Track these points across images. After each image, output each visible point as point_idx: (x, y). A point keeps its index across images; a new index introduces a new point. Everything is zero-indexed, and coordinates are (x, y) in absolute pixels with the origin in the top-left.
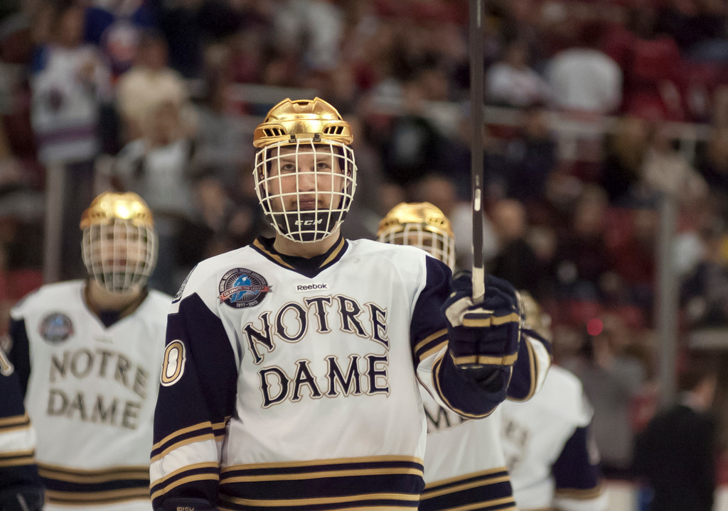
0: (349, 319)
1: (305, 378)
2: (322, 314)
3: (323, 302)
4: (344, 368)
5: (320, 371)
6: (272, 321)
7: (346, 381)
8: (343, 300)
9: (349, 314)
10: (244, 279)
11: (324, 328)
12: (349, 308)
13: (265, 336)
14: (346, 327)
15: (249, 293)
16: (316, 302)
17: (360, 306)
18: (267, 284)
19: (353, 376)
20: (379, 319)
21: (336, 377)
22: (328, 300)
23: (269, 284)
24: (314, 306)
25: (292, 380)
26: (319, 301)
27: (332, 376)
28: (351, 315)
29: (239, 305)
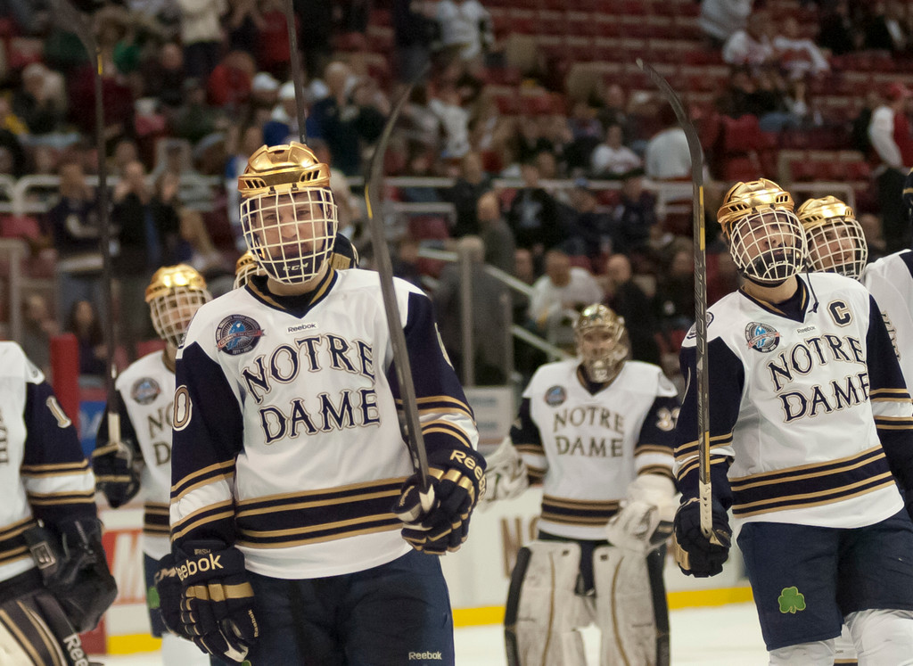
0: (338, 356)
1: (300, 416)
2: (312, 354)
3: (313, 341)
4: (336, 403)
5: (313, 409)
6: (267, 364)
7: (339, 416)
8: (331, 338)
9: (337, 351)
10: (238, 325)
11: (315, 367)
12: (338, 346)
13: (261, 379)
14: (336, 364)
15: (244, 338)
16: (306, 343)
17: (349, 343)
18: (259, 328)
19: (346, 410)
20: (366, 355)
21: (329, 412)
22: (317, 339)
23: (262, 328)
24: (305, 347)
25: (289, 419)
26: (309, 341)
27: (325, 412)
28: (340, 352)
29: (235, 352)
